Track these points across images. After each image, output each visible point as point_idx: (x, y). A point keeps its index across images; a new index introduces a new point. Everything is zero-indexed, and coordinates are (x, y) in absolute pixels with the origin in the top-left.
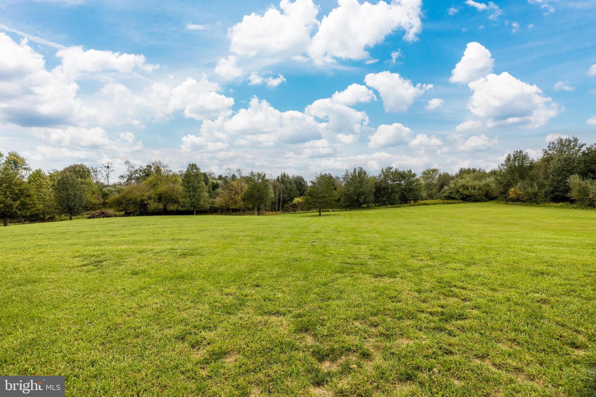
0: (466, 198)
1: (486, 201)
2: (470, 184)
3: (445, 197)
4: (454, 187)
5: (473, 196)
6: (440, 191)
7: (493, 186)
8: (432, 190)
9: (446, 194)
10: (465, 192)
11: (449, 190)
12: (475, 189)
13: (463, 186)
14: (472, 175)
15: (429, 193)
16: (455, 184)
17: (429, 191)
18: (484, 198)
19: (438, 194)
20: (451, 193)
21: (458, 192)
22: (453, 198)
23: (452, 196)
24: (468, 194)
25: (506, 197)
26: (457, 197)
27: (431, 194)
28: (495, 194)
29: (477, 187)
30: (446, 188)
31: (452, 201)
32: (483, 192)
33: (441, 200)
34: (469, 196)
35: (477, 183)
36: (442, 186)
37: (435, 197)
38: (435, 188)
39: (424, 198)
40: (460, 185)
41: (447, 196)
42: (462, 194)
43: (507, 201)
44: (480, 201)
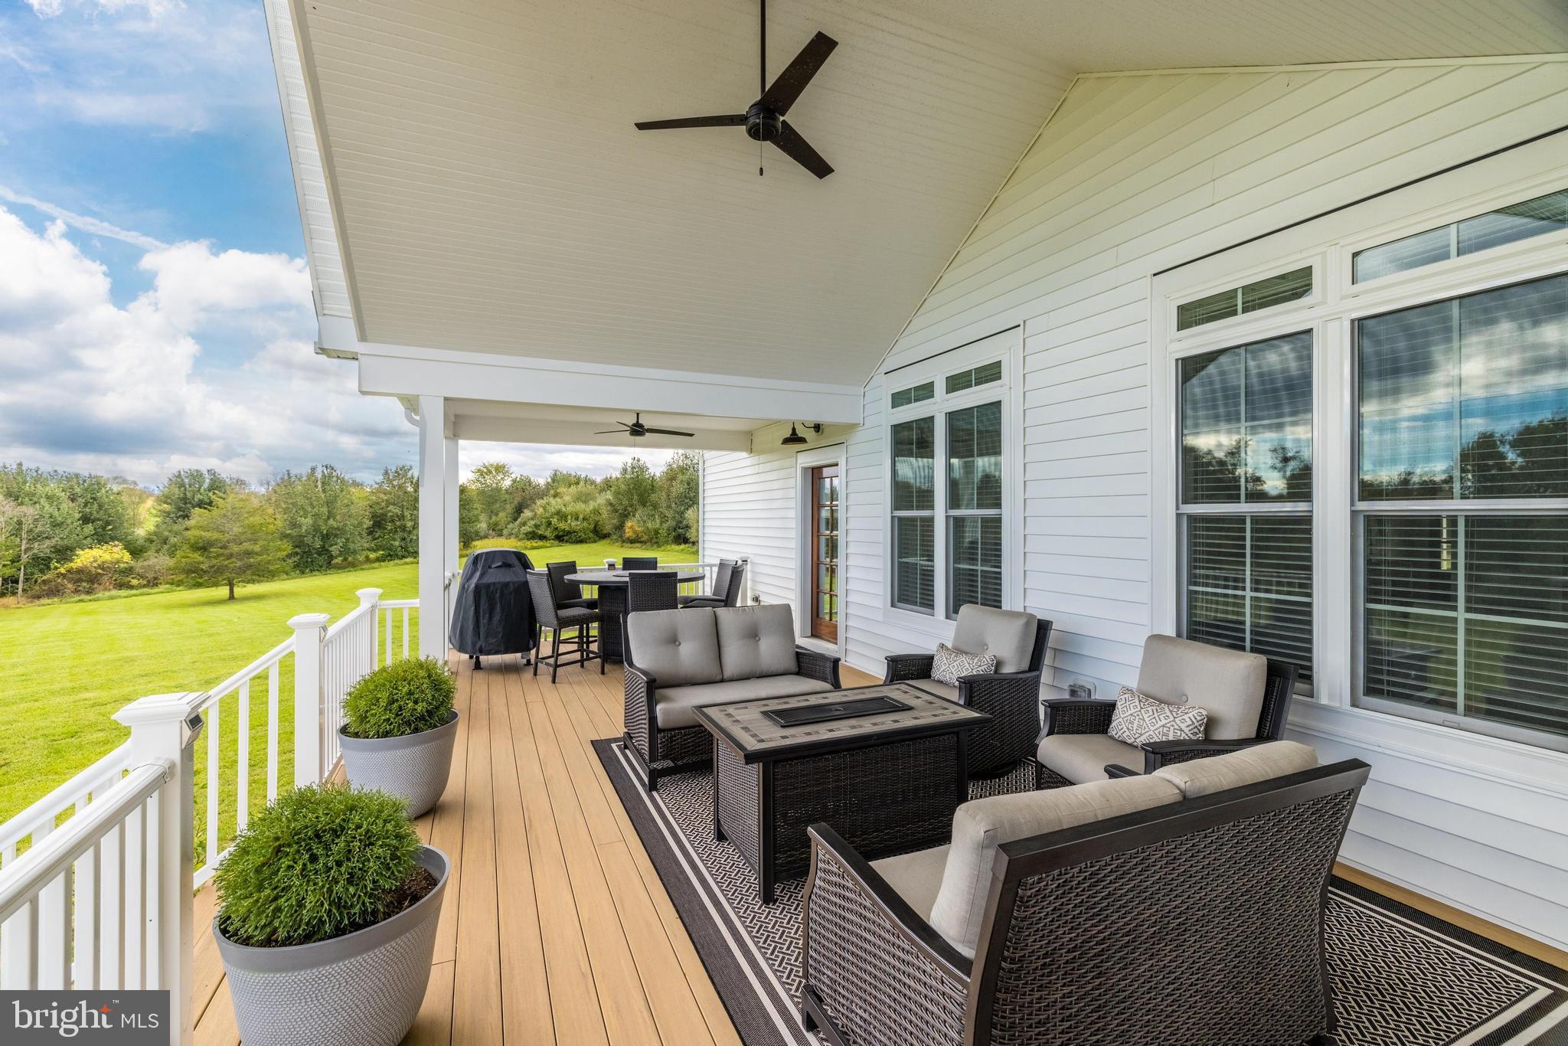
0: (563, 536)
1: (595, 542)
2: (570, 509)
3: (526, 534)
4: (542, 514)
5: (574, 532)
6: (515, 519)
7: (605, 513)
8: (497, 515)
9: (527, 529)
10: (562, 526)
11: (532, 519)
12: (577, 519)
13: (558, 513)
14: (573, 489)
15: (491, 521)
16: (544, 508)
17: (491, 518)
18: (591, 535)
19: (510, 526)
20: (537, 526)
21: (549, 524)
22: (542, 538)
23: (540, 532)
24: (567, 529)
25: (621, 536)
26: (548, 533)
27: (496, 524)
28: (608, 529)
29: (581, 516)
30: (527, 513)
31: (540, 543)
32: (590, 524)
33: (521, 540)
34: (569, 533)
35: (580, 507)
36: (519, 510)
37: (505, 532)
38: (504, 509)
39: (482, 534)
40: (553, 510)
41: (530, 533)
42: (556, 529)
43: (624, 542)
44: (586, 542)
